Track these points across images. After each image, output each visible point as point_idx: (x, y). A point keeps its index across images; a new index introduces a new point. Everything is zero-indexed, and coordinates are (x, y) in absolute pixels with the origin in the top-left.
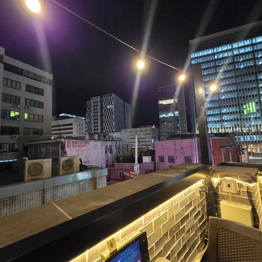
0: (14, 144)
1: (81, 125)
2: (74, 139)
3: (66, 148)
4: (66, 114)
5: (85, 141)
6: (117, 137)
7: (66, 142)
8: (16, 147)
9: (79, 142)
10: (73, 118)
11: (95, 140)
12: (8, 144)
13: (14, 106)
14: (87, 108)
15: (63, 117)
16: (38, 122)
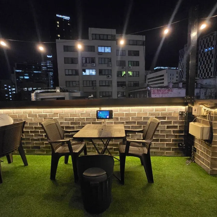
0: (123, 92)
1: (172, 75)
2: (159, 88)
3: (152, 94)
4: (160, 67)
5: (168, 89)
6: (208, 84)
7: (151, 90)
8: (125, 94)
9: (163, 90)
10: (166, 69)
11: (179, 88)
12: (121, 92)
13: (122, 68)
14: (180, 57)
15: (157, 70)
16: (136, 77)
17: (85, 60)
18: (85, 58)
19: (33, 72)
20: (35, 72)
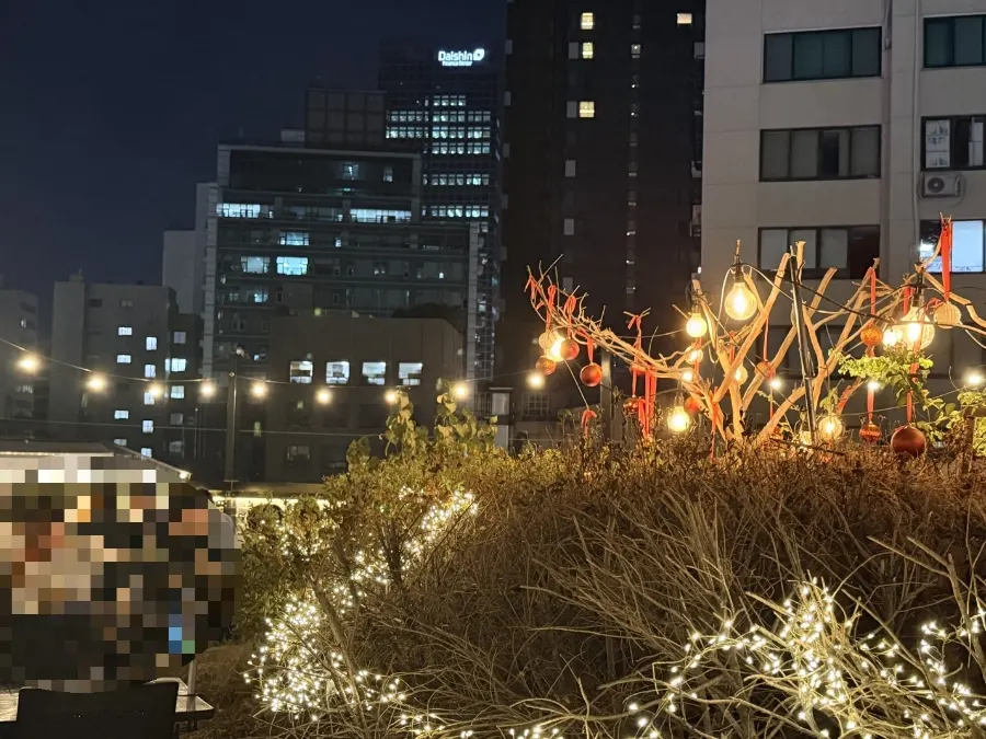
17: (945, 144)
18: (947, 125)
19: (347, 216)
20: (362, 215)
